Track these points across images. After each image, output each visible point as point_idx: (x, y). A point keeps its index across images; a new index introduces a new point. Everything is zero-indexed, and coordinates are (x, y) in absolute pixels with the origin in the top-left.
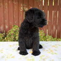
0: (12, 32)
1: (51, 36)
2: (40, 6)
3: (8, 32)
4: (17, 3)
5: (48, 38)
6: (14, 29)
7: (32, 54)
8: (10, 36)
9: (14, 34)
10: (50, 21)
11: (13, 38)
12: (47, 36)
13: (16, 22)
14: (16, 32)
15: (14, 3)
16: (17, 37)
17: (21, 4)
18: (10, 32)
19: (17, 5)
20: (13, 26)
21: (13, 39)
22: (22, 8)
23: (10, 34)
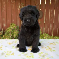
0: (10, 30)
1: (48, 34)
2: (37, 5)
3: (6, 30)
4: (15, 2)
5: (45, 36)
6: (12, 27)
7: (31, 51)
8: (8, 34)
9: (12, 32)
10: (47, 19)
11: (11, 35)
12: (44, 34)
13: (13, 21)
14: (14, 30)
15: (12, 1)
16: (14, 35)
17: (19, 3)
18: (8, 30)
19: (15, 4)
20: (11, 24)
21: (11, 37)
22: (19, 7)
23: (8, 32)
